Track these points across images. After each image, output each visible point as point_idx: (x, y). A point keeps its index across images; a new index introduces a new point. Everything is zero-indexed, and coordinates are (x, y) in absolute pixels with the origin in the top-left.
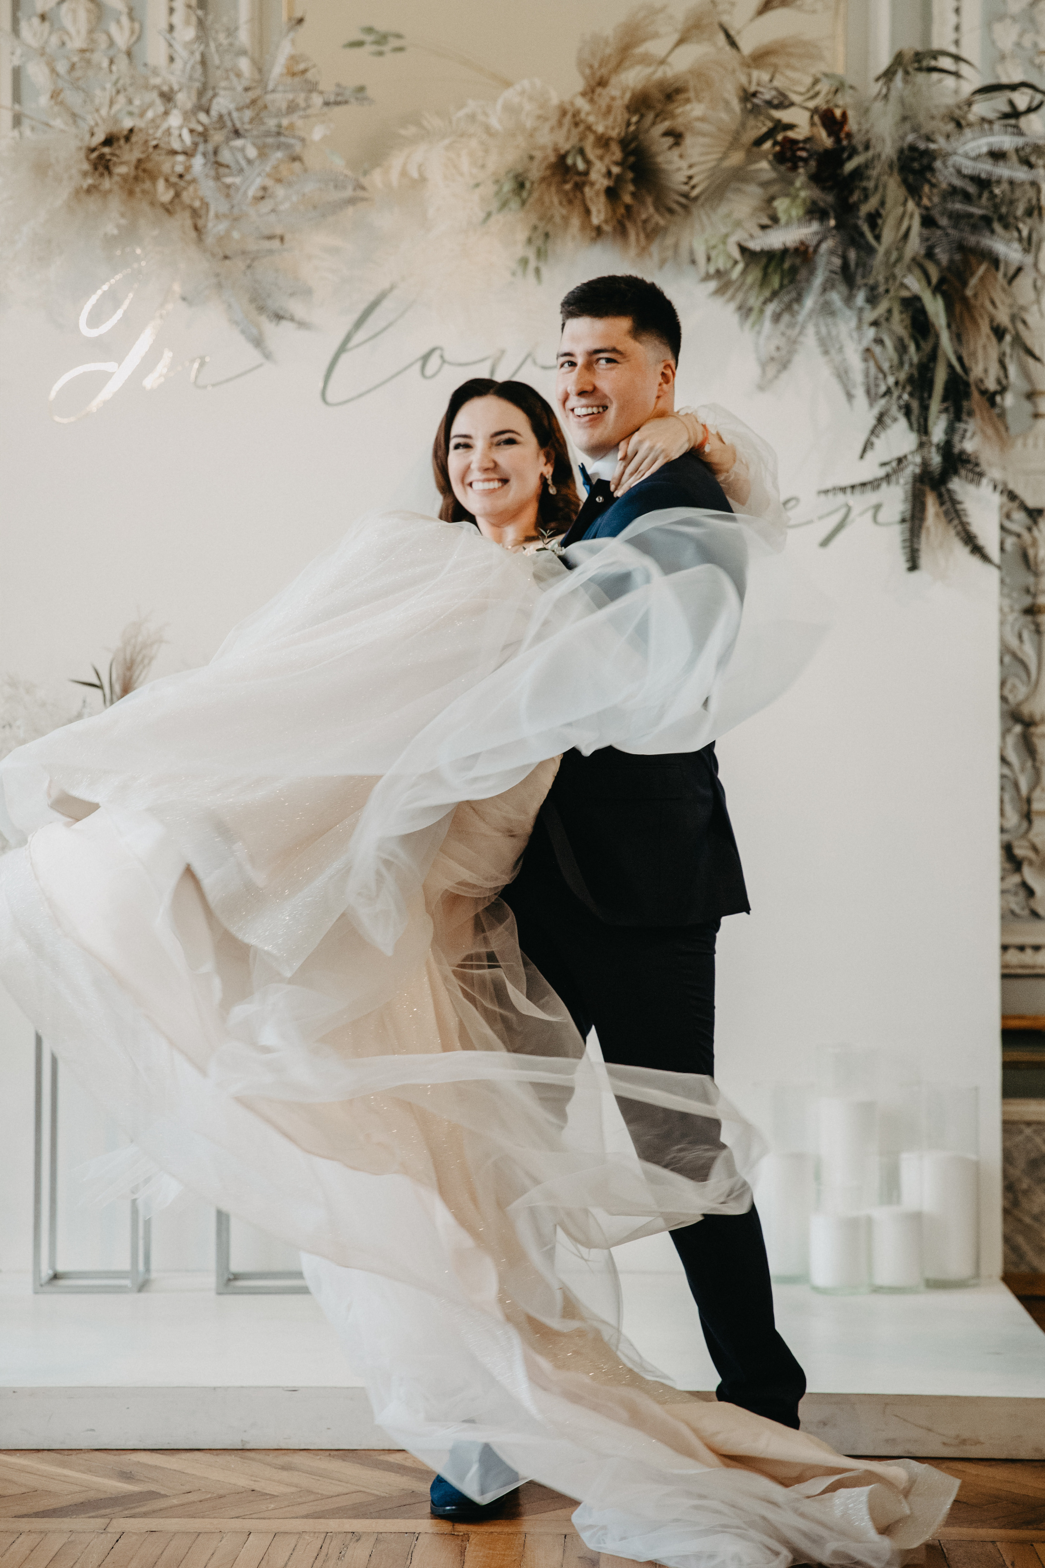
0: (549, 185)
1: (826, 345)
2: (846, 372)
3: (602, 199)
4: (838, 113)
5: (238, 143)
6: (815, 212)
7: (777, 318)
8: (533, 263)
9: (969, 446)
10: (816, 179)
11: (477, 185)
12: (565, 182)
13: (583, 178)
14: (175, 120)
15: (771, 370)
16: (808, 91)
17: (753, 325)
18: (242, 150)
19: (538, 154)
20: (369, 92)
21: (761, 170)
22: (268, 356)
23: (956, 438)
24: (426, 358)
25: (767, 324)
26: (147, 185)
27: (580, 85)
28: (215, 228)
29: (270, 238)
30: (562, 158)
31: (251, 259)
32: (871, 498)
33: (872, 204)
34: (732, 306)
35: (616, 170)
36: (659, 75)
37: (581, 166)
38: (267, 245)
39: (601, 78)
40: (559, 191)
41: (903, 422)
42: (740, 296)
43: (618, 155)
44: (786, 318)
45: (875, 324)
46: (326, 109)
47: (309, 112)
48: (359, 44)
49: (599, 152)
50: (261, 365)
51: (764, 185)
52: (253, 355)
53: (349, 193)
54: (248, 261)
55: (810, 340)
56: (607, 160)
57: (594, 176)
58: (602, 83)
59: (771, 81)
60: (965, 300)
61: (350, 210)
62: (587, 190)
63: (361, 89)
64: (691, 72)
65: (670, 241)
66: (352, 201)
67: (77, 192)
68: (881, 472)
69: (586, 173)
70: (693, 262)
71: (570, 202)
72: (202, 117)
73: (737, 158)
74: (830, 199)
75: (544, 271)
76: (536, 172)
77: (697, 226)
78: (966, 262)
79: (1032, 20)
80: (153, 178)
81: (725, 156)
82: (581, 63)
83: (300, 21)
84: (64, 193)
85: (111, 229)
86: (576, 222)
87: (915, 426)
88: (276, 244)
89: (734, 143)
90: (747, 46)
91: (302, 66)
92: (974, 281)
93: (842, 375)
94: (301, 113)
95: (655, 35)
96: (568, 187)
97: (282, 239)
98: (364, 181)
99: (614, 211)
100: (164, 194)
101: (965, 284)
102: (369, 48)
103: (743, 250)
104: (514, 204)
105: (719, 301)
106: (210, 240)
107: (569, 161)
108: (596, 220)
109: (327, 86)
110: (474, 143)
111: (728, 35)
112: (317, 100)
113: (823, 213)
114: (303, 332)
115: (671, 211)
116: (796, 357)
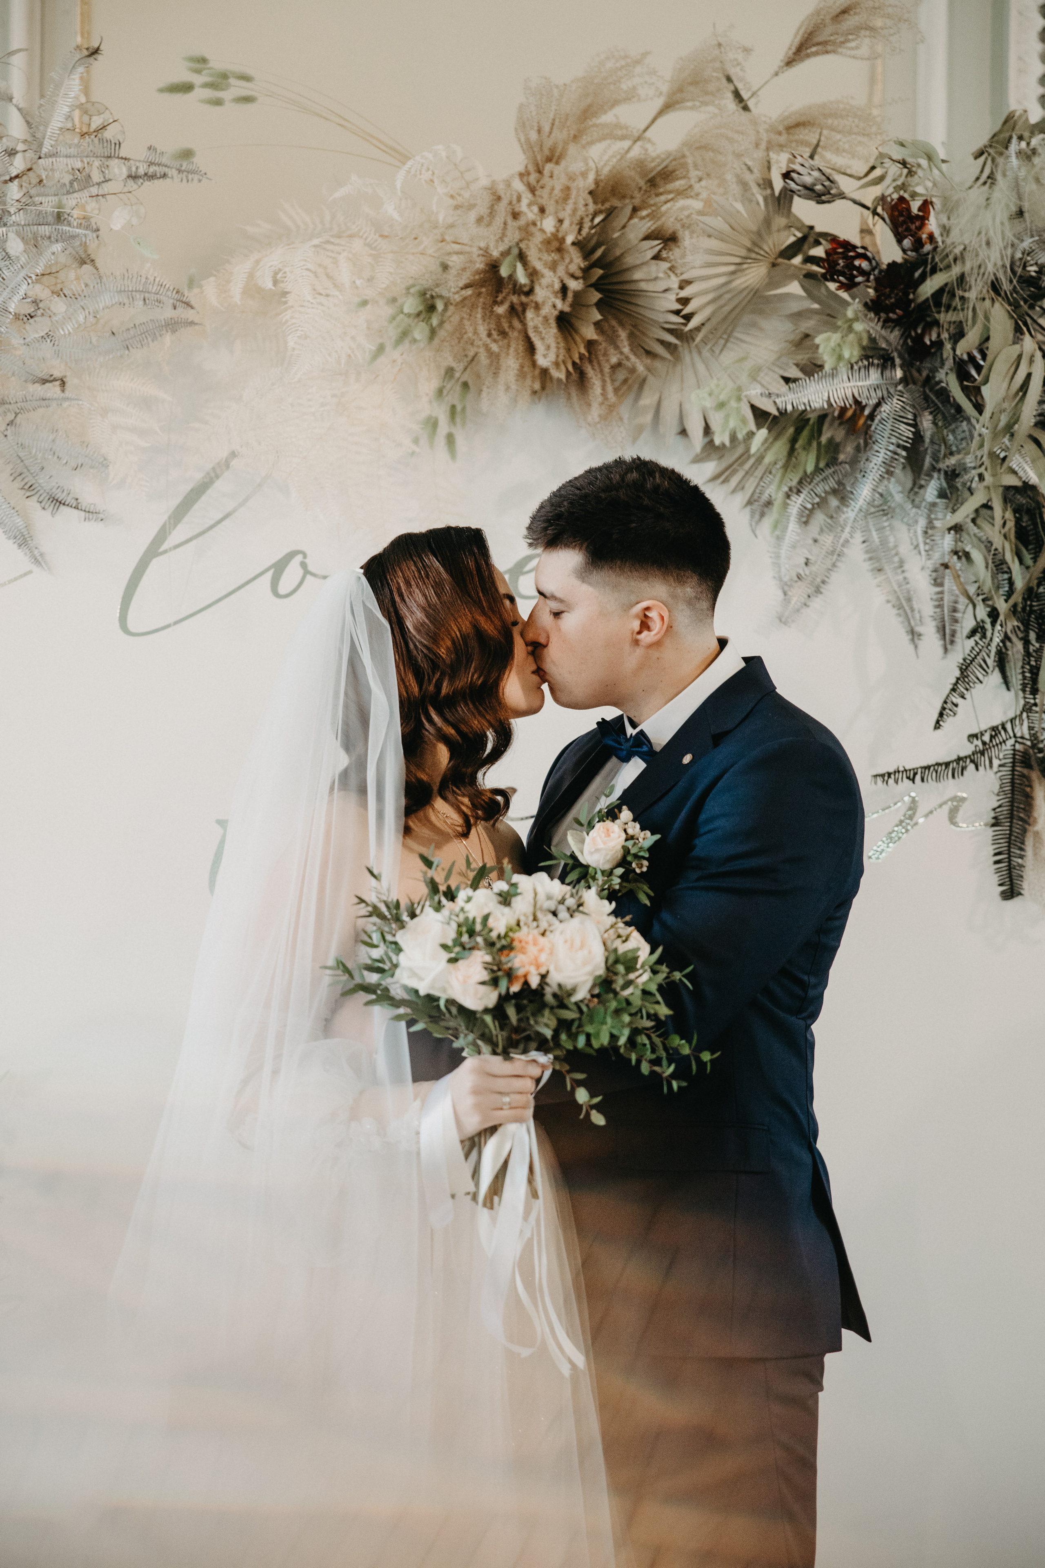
0: (473, 307)
1: (878, 560)
2: (909, 600)
3: (554, 330)
4: (915, 206)
6: (874, 356)
7: (806, 518)
8: (444, 427)
10: (874, 307)
11: (364, 303)
12: (495, 303)
13: (524, 299)
15: (798, 593)
16: (867, 175)
17: (775, 526)
18: (2, 243)
19: (455, 261)
20: (198, 161)
21: (788, 295)
22: (38, 560)
24: (279, 567)
25: (793, 526)
27: (518, 161)
29: (44, 381)
30: (494, 267)
32: (951, 787)
33: (965, 346)
35: (574, 285)
36: (636, 152)
37: (522, 278)
38: (39, 390)
39: (552, 150)
40: (489, 313)
41: (996, 677)
42: (751, 485)
43: (576, 261)
44: (820, 518)
45: (957, 528)
46: (130, 182)
47: (106, 188)
48: (186, 88)
49: (548, 258)
50: (30, 572)
51: (799, 316)
52: (19, 558)
53: (165, 313)
54: (10, 417)
55: (856, 552)
56: (561, 270)
57: (541, 294)
58: (554, 157)
59: (812, 157)
61: (168, 339)
62: (530, 314)
63: (187, 154)
64: (685, 144)
65: (648, 400)
66: (172, 326)
68: (967, 749)
69: (530, 292)
70: (683, 432)
71: (503, 334)
73: (755, 275)
74: (894, 336)
75: (460, 440)
76: (453, 287)
77: (689, 376)
81: (739, 269)
82: (522, 125)
86: (511, 363)
87: (1016, 679)
88: (53, 390)
89: (753, 252)
90: (768, 112)
91: (96, 122)
93: (903, 605)
94: (94, 190)
95: (630, 97)
96: (501, 310)
97: (63, 383)
98: (191, 296)
99: (568, 350)
102: (200, 93)
103: (760, 415)
104: (420, 332)
107: (504, 272)
108: (544, 359)
109: (135, 150)
110: (357, 245)
111: (737, 94)
112: (119, 170)
113: (885, 361)
114: (93, 527)
115: (649, 353)
116: (836, 578)
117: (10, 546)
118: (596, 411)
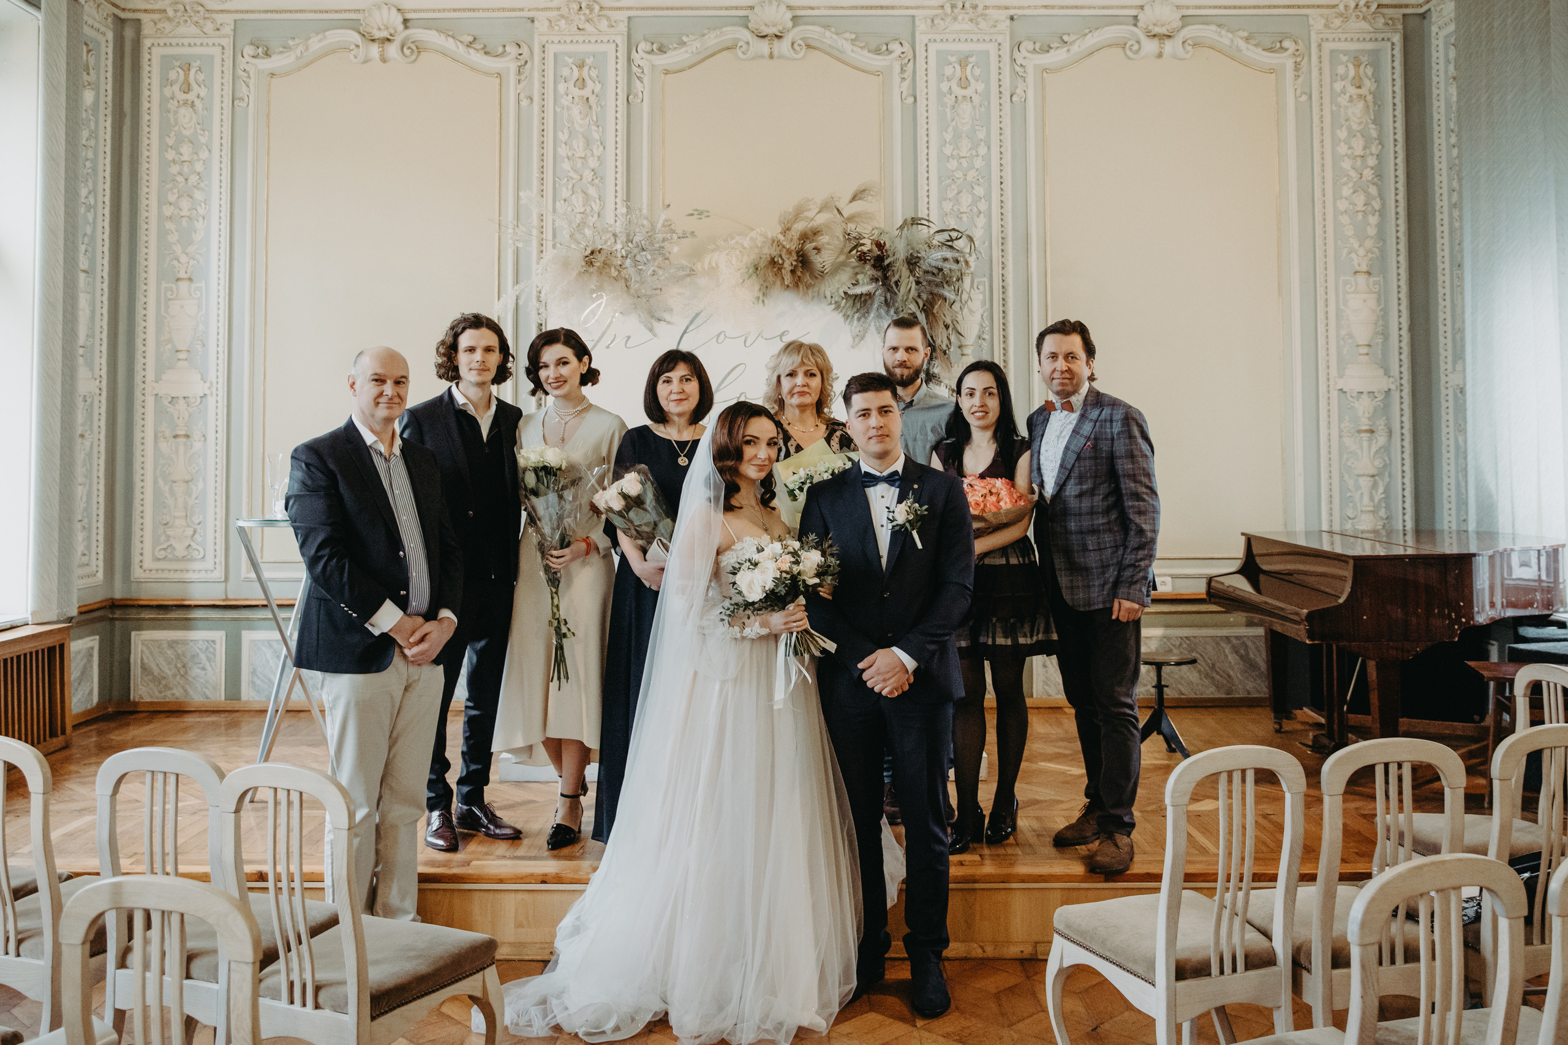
0: (768, 269)
3: (789, 274)
4: (882, 242)
5: (644, 253)
6: (874, 280)
7: (859, 319)
8: (761, 299)
9: (935, 370)
10: (874, 266)
11: (739, 269)
12: (774, 268)
13: (781, 266)
14: (619, 246)
15: (857, 340)
16: (870, 232)
17: (851, 321)
18: (646, 256)
19: (763, 257)
20: (696, 233)
21: (852, 262)
22: (655, 335)
23: (931, 367)
24: (718, 335)
25: (855, 322)
26: (608, 270)
27: (779, 229)
28: (634, 286)
29: (656, 289)
30: (773, 259)
31: (649, 297)
33: (896, 277)
34: (841, 314)
35: (794, 263)
36: (811, 225)
37: (780, 261)
38: (655, 292)
39: (788, 227)
40: (772, 271)
42: (844, 311)
43: (795, 258)
44: (863, 319)
46: (678, 240)
47: (672, 241)
48: (692, 215)
49: (787, 256)
50: (653, 338)
51: (854, 268)
52: (650, 335)
53: (688, 272)
54: (647, 299)
55: (872, 328)
56: (791, 259)
57: (786, 265)
58: (789, 229)
59: (855, 228)
60: (933, 314)
61: (688, 279)
62: (783, 271)
63: (693, 232)
64: (823, 223)
65: (816, 289)
66: (689, 275)
67: (580, 274)
69: (783, 264)
71: (776, 276)
72: (630, 244)
73: (842, 258)
74: (880, 274)
75: (766, 301)
76: (762, 264)
77: (827, 283)
78: (933, 298)
79: (957, 201)
80: (609, 267)
81: (837, 257)
82: (780, 221)
83: (669, 206)
84: (575, 274)
85: (593, 287)
86: (778, 283)
88: (659, 292)
89: (841, 252)
90: (846, 214)
91: (669, 223)
92: (936, 307)
94: (669, 242)
95: (809, 209)
96: (775, 270)
97: (661, 290)
98: (694, 268)
99: (793, 279)
100: (614, 273)
101: (933, 308)
102: (695, 217)
103: (845, 293)
104: (754, 277)
105: (836, 313)
106: (632, 291)
107: (776, 260)
108: (787, 281)
109: (680, 231)
110: (738, 252)
111: (838, 210)
112: (675, 236)
113: (877, 280)
114: (669, 326)
115: (816, 278)
116: (867, 335)
117: (648, 332)
118: (801, 294)
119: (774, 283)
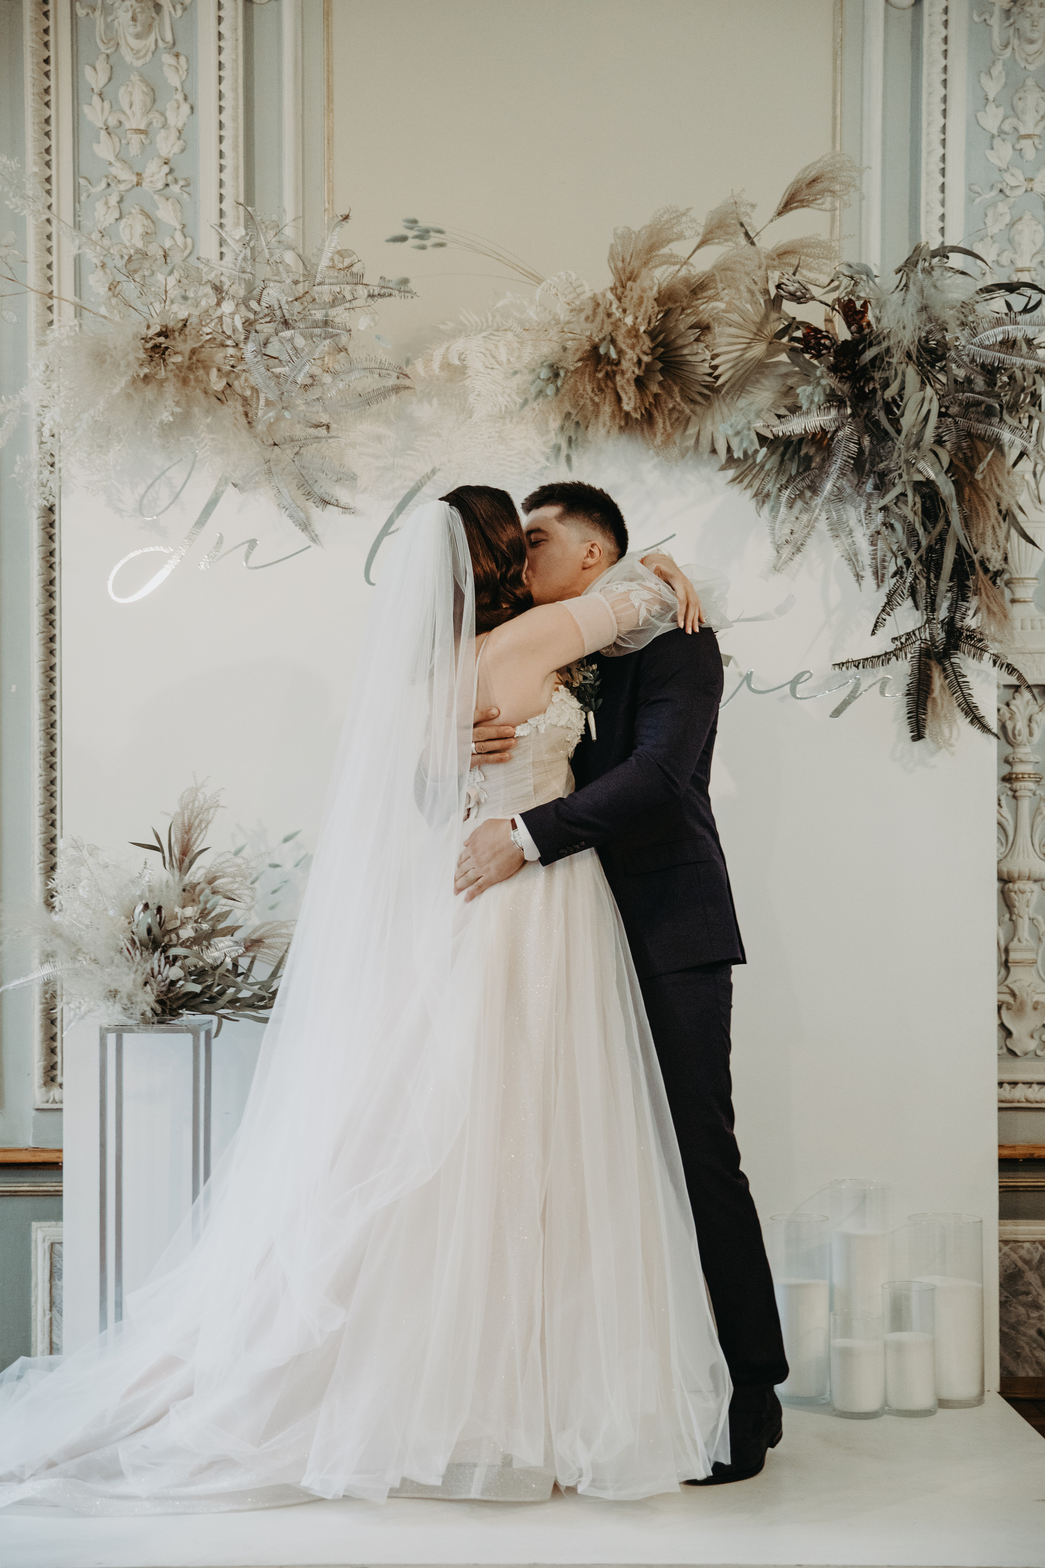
0: (583, 374)
1: (837, 528)
2: (856, 555)
3: (633, 388)
4: (858, 304)
5: (287, 334)
6: (833, 399)
7: (791, 505)
8: (564, 451)
9: (971, 622)
10: (833, 369)
11: (516, 373)
12: (596, 371)
13: (614, 368)
14: (227, 307)
15: (786, 551)
16: (829, 285)
17: (772, 509)
18: (291, 340)
19: (572, 345)
20: (411, 286)
21: (780, 363)
22: (315, 539)
23: (958, 616)
25: (783, 509)
26: (201, 372)
27: (609, 280)
28: (264, 415)
29: (317, 426)
30: (595, 348)
31: (298, 445)
32: (881, 672)
33: (891, 393)
34: (750, 493)
35: (646, 359)
36: (683, 272)
37: (613, 355)
38: (313, 431)
39: (632, 273)
40: (593, 377)
41: (909, 602)
42: (756, 484)
43: (647, 343)
44: (799, 504)
45: (885, 509)
46: (369, 299)
47: (355, 303)
48: (403, 239)
49: (629, 341)
50: (310, 547)
51: (786, 375)
52: (302, 538)
53: (391, 381)
54: (297, 449)
55: (822, 525)
56: (637, 350)
57: (625, 365)
58: (632, 277)
59: (794, 274)
60: (973, 484)
61: (394, 398)
62: (618, 378)
63: (405, 281)
64: (715, 267)
65: (692, 430)
66: (397, 389)
67: (134, 381)
68: (891, 647)
69: (618, 363)
70: (714, 451)
71: (601, 390)
72: (253, 304)
73: (759, 350)
74: (846, 387)
75: (574, 459)
76: (571, 362)
77: (718, 417)
78: (972, 448)
80: (207, 368)
81: (749, 346)
82: (612, 257)
83: (346, 218)
84: (123, 381)
85: (166, 417)
86: (607, 409)
87: (922, 604)
88: (323, 432)
89: (757, 335)
90: (767, 245)
91: (347, 262)
92: (982, 466)
93: (852, 559)
94: (347, 305)
95: (680, 237)
96: (600, 375)
97: (328, 427)
98: (408, 371)
99: (642, 400)
100: (217, 384)
101: (973, 470)
102: (412, 242)
103: (762, 439)
104: (550, 390)
105: (737, 488)
106: (260, 427)
107: (602, 351)
108: (628, 406)
109: (372, 279)
110: (510, 335)
111: (747, 234)
112: (362, 292)
113: (841, 404)
114: (348, 518)
115: (693, 401)
116: (809, 541)
117: (297, 530)
118: (659, 439)
119: (597, 412)
